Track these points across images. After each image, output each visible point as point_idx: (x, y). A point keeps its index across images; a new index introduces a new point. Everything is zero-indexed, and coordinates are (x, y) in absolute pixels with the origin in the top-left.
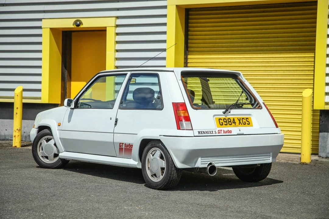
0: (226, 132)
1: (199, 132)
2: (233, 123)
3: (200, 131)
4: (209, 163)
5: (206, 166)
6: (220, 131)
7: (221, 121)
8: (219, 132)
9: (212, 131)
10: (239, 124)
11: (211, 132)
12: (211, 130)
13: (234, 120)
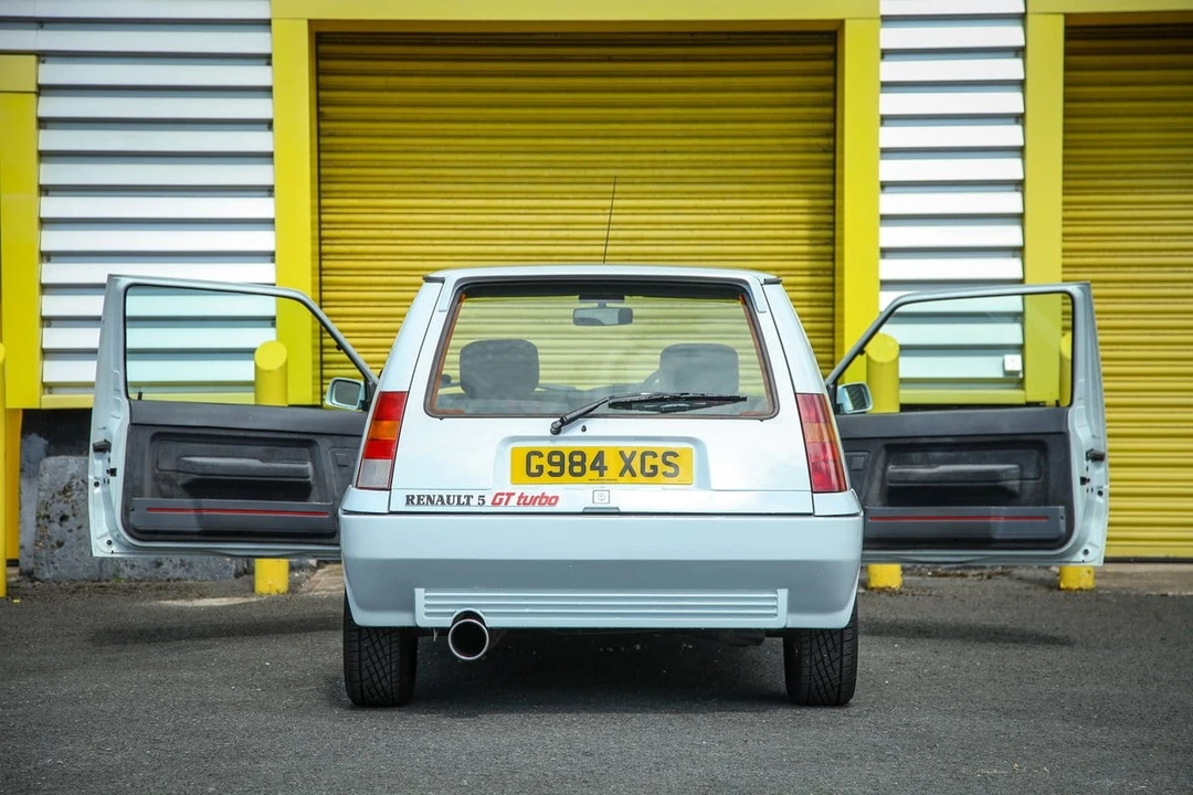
0: (533, 500)
1: (409, 500)
2: (593, 467)
3: (415, 493)
4: (459, 611)
5: (447, 622)
6: (505, 497)
7: (535, 461)
8: (497, 501)
9: (468, 497)
10: (621, 475)
11: (463, 500)
12: (463, 493)
13: (600, 456)
